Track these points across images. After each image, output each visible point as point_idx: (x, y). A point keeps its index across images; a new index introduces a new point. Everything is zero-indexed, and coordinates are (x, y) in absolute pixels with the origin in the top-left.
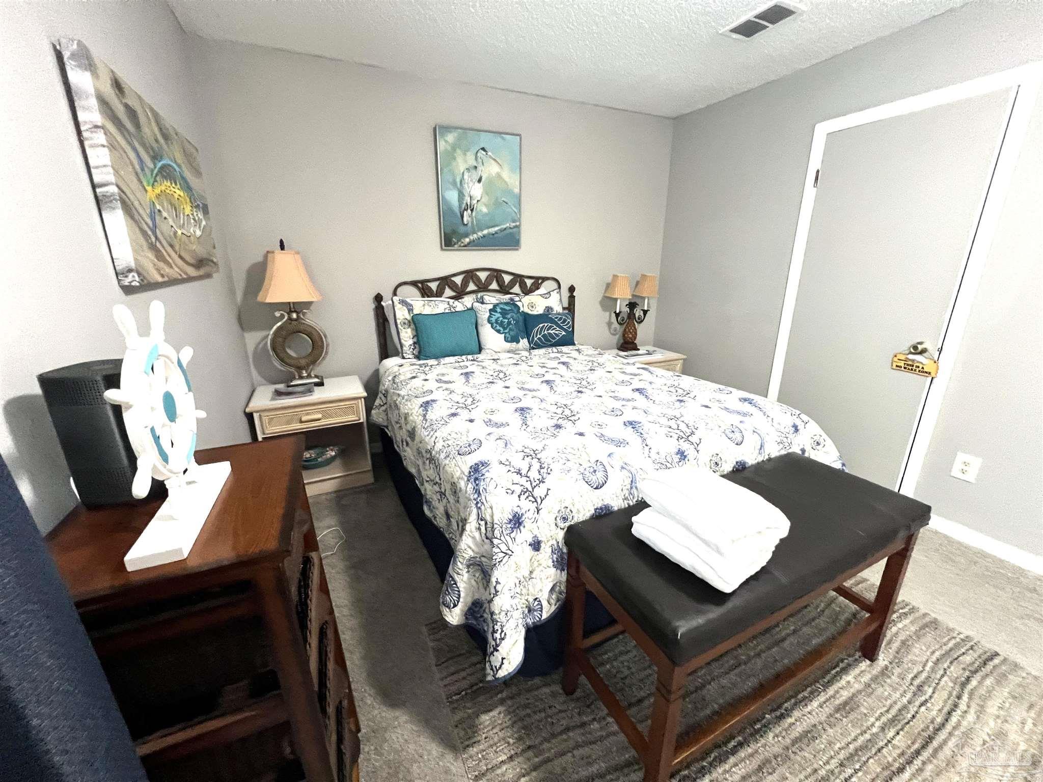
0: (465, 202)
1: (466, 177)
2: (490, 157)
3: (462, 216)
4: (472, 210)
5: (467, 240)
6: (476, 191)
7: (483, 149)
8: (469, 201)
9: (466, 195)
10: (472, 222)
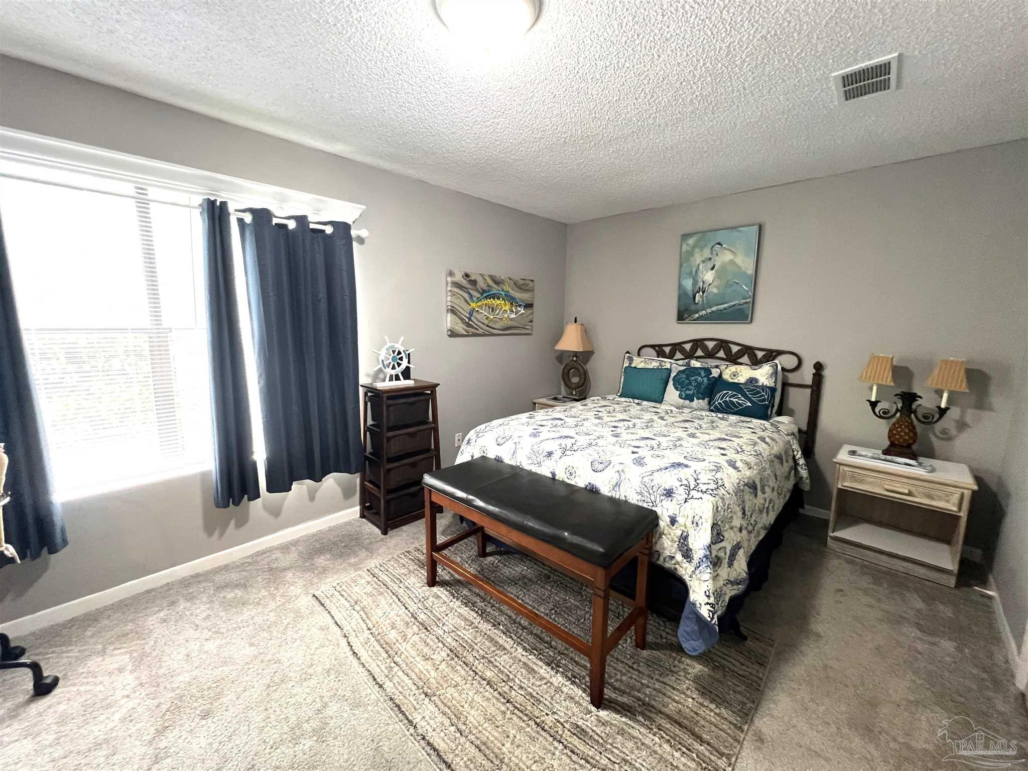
0: (698, 287)
1: (701, 267)
2: (725, 249)
3: (694, 298)
4: (703, 292)
5: (697, 315)
6: (709, 276)
7: (719, 244)
8: (701, 284)
9: (700, 280)
10: (703, 301)
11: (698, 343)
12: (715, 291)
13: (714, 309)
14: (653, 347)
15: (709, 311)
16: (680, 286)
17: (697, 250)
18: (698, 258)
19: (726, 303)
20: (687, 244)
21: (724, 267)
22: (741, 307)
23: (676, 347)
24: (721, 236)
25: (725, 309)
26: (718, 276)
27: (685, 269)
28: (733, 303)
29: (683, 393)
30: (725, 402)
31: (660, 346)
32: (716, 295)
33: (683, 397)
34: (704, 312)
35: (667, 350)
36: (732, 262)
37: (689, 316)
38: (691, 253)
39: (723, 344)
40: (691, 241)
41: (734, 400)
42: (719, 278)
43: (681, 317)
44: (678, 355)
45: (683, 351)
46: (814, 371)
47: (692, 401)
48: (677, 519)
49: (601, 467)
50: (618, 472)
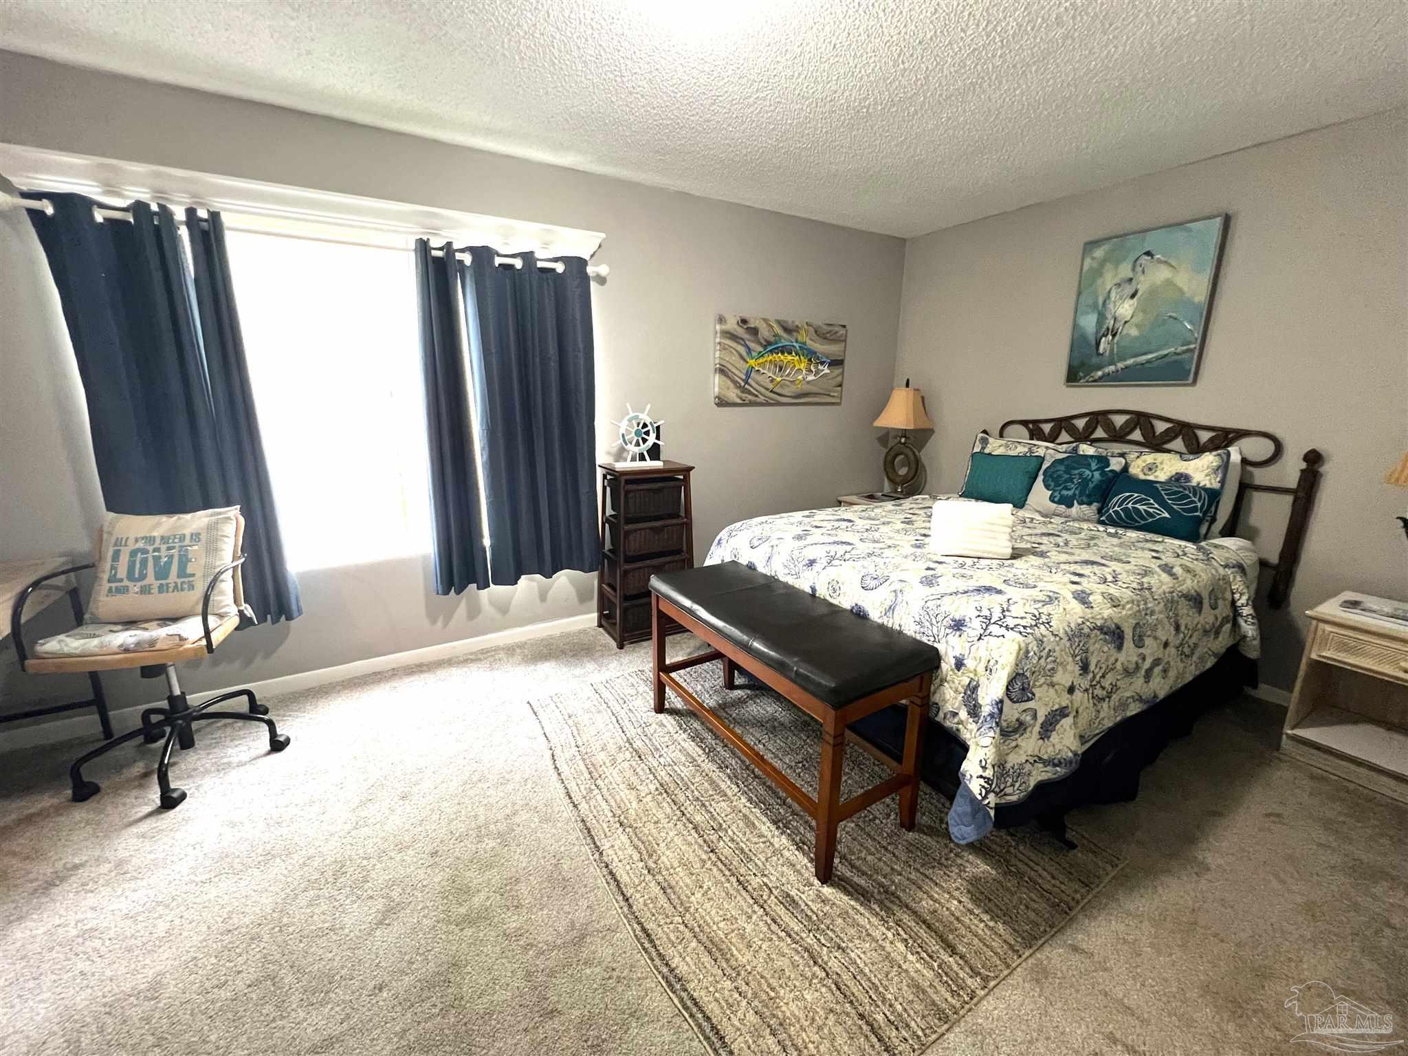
0: (1105, 327)
1: (1113, 295)
2: (1159, 261)
3: (1098, 344)
4: (1114, 335)
5: (1100, 373)
6: (1125, 309)
7: (1148, 253)
8: (1112, 322)
9: (1109, 316)
10: (1112, 350)
11: (1098, 418)
12: (1134, 332)
13: (1130, 362)
14: (1024, 423)
15: (1120, 365)
16: (1075, 326)
17: (1108, 266)
18: (1109, 279)
19: (1151, 352)
20: (1093, 259)
21: (1153, 292)
22: (1180, 357)
23: (1063, 424)
24: (1150, 242)
25: (1149, 362)
26: (1142, 309)
27: (1086, 299)
28: (1166, 352)
29: (1056, 494)
30: (1126, 510)
31: (1036, 422)
32: (1136, 338)
33: (1056, 499)
34: (1112, 368)
35: (1047, 428)
36: (1169, 283)
37: (1085, 376)
38: (1098, 272)
39: (1141, 419)
40: (1099, 253)
41: (1141, 508)
42: (1144, 311)
43: (1073, 377)
44: (1064, 437)
45: (1072, 431)
46: (1304, 465)
47: (1070, 506)
48: (965, 662)
49: (873, 583)
50: (895, 591)
